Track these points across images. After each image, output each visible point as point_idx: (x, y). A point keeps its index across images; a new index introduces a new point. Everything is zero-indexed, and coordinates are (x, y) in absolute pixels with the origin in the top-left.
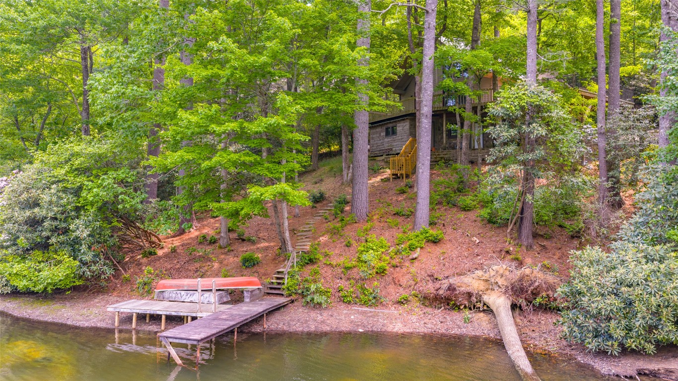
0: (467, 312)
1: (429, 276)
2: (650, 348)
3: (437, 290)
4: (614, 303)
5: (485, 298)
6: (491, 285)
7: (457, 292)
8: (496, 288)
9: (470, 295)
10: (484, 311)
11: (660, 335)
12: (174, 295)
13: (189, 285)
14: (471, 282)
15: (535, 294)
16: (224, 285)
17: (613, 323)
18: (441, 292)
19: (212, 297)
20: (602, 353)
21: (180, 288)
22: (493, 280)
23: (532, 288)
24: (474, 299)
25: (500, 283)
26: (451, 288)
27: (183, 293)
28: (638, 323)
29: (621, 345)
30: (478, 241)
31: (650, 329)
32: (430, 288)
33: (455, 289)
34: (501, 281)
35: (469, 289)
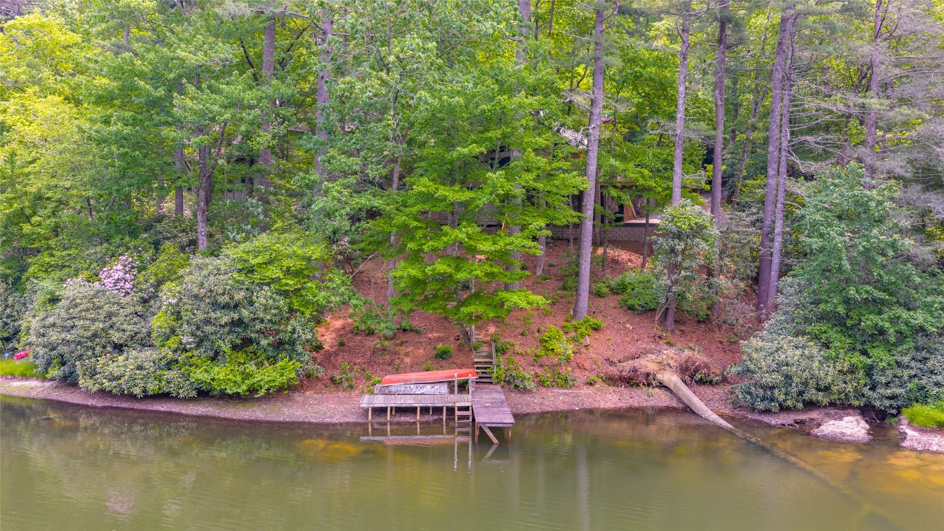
0: (645, 389)
1: (606, 360)
2: (800, 405)
3: (621, 372)
4: (777, 378)
5: (659, 376)
6: (663, 366)
7: (639, 373)
8: (668, 368)
9: (648, 375)
10: (657, 386)
11: (806, 397)
12: (403, 389)
13: (417, 379)
14: (647, 364)
15: (696, 371)
16: (449, 377)
17: (776, 391)
18: (624, 374)
19: (444, 389)
20: (767, 411)
21: (406, 382)
22: (665, 362)
23: (694, 367)
24: (651, 377)
25: (672, 365)
26: (635, 370)
27: (412, 386)
28: (794, 390)
29: (780, 405)
30: (631, 328)
31: (801, 393)
32: (614, 371)
33: (636, 371)
34: (672, 363)
35: (647, 370)
